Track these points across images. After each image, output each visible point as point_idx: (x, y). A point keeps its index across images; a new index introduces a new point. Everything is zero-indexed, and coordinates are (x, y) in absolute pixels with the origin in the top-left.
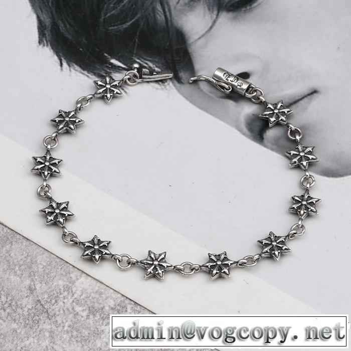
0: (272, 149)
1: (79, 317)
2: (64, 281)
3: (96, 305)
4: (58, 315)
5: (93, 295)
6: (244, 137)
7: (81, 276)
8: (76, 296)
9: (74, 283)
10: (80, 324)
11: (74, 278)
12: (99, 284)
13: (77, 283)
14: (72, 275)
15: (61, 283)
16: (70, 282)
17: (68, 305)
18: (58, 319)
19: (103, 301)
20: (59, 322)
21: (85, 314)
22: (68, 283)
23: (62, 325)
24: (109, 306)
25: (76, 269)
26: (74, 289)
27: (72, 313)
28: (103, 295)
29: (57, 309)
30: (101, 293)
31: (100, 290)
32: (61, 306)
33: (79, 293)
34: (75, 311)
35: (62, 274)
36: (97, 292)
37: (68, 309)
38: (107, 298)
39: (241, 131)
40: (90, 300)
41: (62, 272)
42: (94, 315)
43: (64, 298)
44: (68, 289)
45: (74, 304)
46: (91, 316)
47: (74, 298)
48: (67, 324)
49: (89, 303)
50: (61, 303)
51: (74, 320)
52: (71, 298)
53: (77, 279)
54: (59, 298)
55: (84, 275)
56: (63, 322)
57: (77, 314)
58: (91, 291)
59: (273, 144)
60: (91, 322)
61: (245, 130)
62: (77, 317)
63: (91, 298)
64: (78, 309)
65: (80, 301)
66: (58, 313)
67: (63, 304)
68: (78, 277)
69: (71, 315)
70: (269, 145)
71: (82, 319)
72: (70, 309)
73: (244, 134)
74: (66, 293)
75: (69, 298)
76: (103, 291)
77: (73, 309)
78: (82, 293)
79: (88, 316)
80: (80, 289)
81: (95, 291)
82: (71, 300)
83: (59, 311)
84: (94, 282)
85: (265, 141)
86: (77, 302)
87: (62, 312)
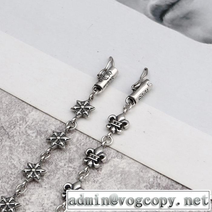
0: (169, 27)
1: (30, 137)
2: (21, 114)
3: (42, 129)
4: (16, 136)
5: (40, 123)
6: (149, 20)
7: (32, 111)
8: (28, 123)
9: (27, 115)
10: (31, 142)
11: (27, 112)
12: (45, 115)
13: (29, 115)
14: (26, 110)
15: (18, 115)
16: (25, 115)
17: (23, 129)
18: (16, 139)
19: (47, 126)
20: (16, 140)
21: (34, 135)
22: (23, 115)
23: (18, 142)
24: (51, 130)
25: (29, 106)
26: (27, 119)
27: (25, 135)
28: (47, 123)
29: (15, 132)
30: (46, 122)
31: (45, 120)
32: (18, 130)
33: (30, 121)
34: (27, 133)
35: (19, 110)
36: (43, 121)
37: (22, 132)
38: (50, 124)
39: (147, 15)
40: (38, 126)
41: (19, 108)
42: (41, 136)
43: (20, 125)
44: (23, 119)
45: (27, 129)
46: (39, 137)
47: (27, 124)
48: (21, 142)
49: (37, 128)
50: (18, 128)
51: (26, 139)
52: (25, 125)
53: (30, 113)
54: (17, 125)
55: (35, 110)
56: (19, 141)
57: (29, 135)
58: (39, 120)
59: (169, 24)
60: (38, 140)
61: (151, 15)
62: (29, 137)
63: (38, 125)
64: (29, 132)
65: (31, 127)
66: (15, 134)
67: (19, 129)
68: (30, 111)
69: (25, 136)
70: (166, 24)
71: (32, 139)
72: (24, 132)
73: (149, 18)
74: (21, 122)
75: (24, 125)
76: (47, 120)
77: (26, 132)
78: (33, 121)
79: (36, 136)
80: (32, 119)
81: (42, 120)
82: (25, 126)
83: (16, 133)
84: (41, 114)
85: (164, 22)
86: (29, 127)
87: (18, 134)
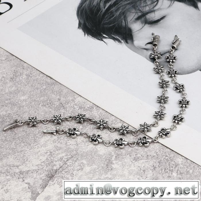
1: (75, 109)
3: (82, 106)
5: (82, 103)
6: (148, 61)
7: (79, 97)
8: (75, 103)
9: (75, 99)
11: (76, 97)
12: (85, 100)
13: (77, 99)
14: (75, 96)
15: (71, 98)
17: (72, 105)
18: (68, 109)
19: (85, 105)
21: (78, 108)
23: (68, 111)
24: (87, 107)
25: (77, 95)
26: (75, 101)
30: (85, 103)
35: (72, 96)
36: (83, 102)
37: (72, 106)
38: (87, 104)
39: (147, 59)
42: (81, 109)
43: (71, 103)
44: (73, 100)
46: (80, 109)
48: (70, 111)
49: (80, 105)
51: (73, 110)
53: (77, 98)
54: (69, 103)
57: (75, 108)
60: (79, 111)
61: (149, 59)
64: (75, 107)
66: (68, 107)
67: (70, 105)
69: (72, 108)
73: (148, 60)
74: (72, 102)
77: (74, 106)
78: (78, 102)
84: (83, 99)
86: (76, 105)
87: (69, 107)
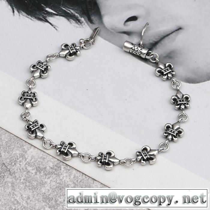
1: (30, 174)
2: (20, 151)
3: (41, 166)
4: (17, 173)
5: (39, 160)
7: (31, 148)
8: (27, 160)
9: (26, 152)
10: (31, 178)
11: (26, 149)
13: (28, 152)
14: (25, 147)
15: (18, 152)
16: (24, 152)
17: (23, 166)
18: (17, 175)
19: (45, 163)
20: (17, 177)
21: (34, 172)
22: (22, 152)
23: (19, 179)
24: (50, 166)
25: (27, 144)
26: (26, 156)
27: (25, 171)
28: (45, 160)
29: (16, 169)
30: (44, 159)
31: (43, 157)
33: (29, 158)
34: (27, 170)
35: (18, 147)
36: (41, 158)
38: (48, 161)
40: (37, 163)
41: (18, 145)
42: (40, 173)
43: (20, 162)
44: (22, 156)
45: (27, 165)
46: (38, 173)
47: (26, 161)
48: (22, 178)
49: (36, 165)
50: (18, 165)
52: (25, 162)
53: (28, 150)
54: (17, 161)
55: (33, 147)
56: (20, 177)
57: (29, 172)
58: (38, 157)
60: (38, 177)
62: (29, 173)
63: (37, 162)
64: (29, 168)
65: (30, 164)
66: (16, 171)
67: (19, 166)
68: (29, 148)
69: (25, 173)
71: (32, 175)
72: (24, 169)
74: (21, 159)
75: (24, 161)
76: (45, 157)
77: (26, 168)
78: (32, 158)
79: (36, 173)
80: (31, 156)
81: (40, 157)
82: (25, 163)
83: (17, 170)
84: (39, 151)
87: (19, 170)
